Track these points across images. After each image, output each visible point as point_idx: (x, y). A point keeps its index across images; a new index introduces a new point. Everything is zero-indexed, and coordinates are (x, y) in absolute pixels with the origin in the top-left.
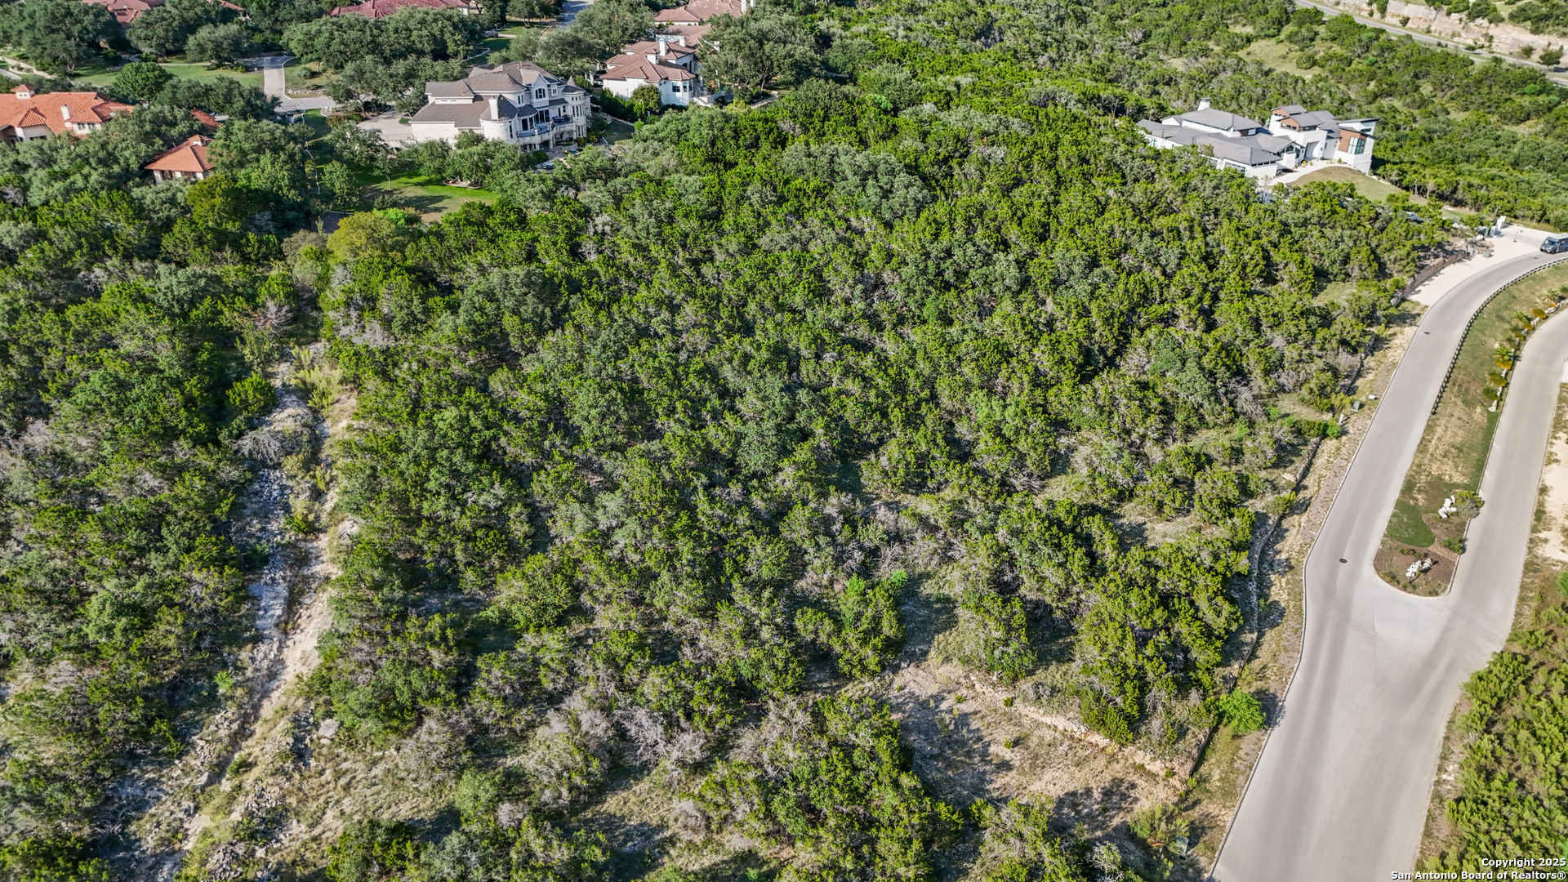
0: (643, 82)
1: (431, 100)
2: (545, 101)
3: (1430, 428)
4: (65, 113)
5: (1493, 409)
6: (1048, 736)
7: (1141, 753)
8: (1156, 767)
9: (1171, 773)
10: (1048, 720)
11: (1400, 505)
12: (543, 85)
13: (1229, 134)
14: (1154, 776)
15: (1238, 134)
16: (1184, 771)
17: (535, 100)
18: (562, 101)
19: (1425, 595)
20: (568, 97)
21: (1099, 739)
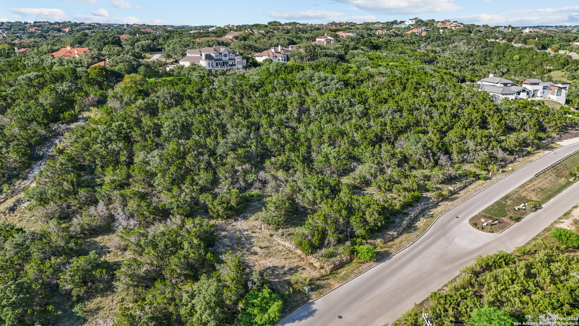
0: (268, 57)
1: (188, 55)
2: (227, 58)
3: (531, 181)
4: (76, 52)
5: (571, 180)
6: (280, 248)
7: (313, 259)
8: (317, 265)
9: (322, 268)
10: (283, 243)
11: (497, 203)
12: (227, 53)
13: (498, 85)
14: (315, 268)
15: (502, 85)
16: (328, 268)
17: (223, 57)
18: (234, 59)
19: (487, 232)
20: (236, 58)
21: (299, 252)
